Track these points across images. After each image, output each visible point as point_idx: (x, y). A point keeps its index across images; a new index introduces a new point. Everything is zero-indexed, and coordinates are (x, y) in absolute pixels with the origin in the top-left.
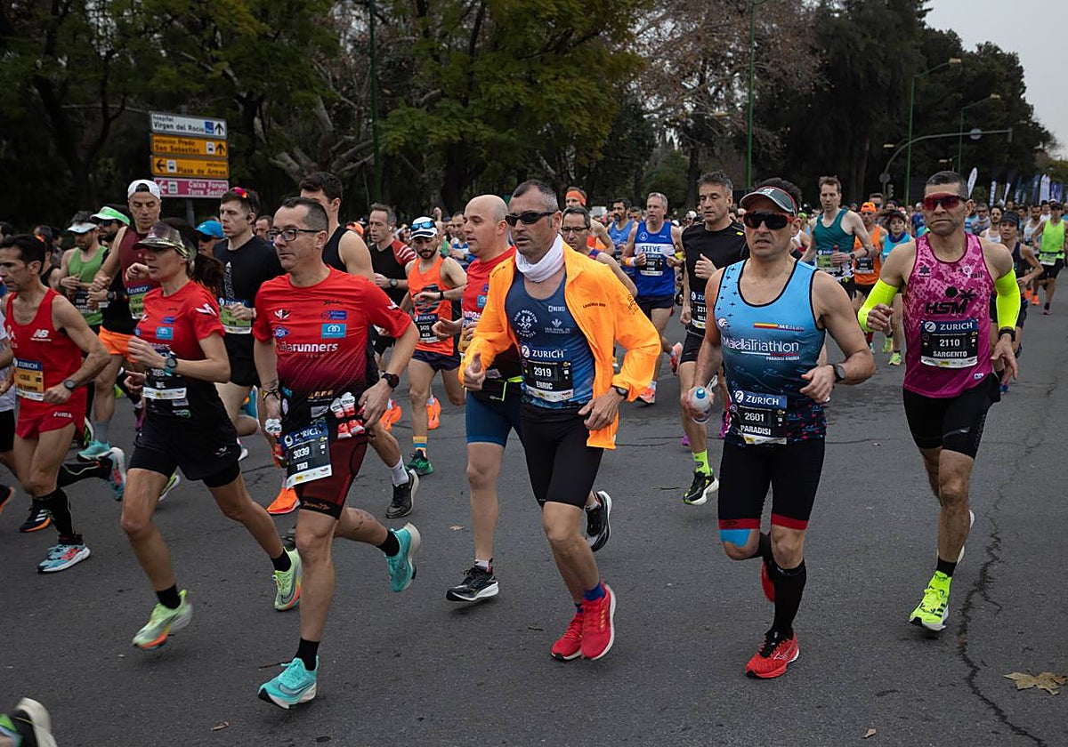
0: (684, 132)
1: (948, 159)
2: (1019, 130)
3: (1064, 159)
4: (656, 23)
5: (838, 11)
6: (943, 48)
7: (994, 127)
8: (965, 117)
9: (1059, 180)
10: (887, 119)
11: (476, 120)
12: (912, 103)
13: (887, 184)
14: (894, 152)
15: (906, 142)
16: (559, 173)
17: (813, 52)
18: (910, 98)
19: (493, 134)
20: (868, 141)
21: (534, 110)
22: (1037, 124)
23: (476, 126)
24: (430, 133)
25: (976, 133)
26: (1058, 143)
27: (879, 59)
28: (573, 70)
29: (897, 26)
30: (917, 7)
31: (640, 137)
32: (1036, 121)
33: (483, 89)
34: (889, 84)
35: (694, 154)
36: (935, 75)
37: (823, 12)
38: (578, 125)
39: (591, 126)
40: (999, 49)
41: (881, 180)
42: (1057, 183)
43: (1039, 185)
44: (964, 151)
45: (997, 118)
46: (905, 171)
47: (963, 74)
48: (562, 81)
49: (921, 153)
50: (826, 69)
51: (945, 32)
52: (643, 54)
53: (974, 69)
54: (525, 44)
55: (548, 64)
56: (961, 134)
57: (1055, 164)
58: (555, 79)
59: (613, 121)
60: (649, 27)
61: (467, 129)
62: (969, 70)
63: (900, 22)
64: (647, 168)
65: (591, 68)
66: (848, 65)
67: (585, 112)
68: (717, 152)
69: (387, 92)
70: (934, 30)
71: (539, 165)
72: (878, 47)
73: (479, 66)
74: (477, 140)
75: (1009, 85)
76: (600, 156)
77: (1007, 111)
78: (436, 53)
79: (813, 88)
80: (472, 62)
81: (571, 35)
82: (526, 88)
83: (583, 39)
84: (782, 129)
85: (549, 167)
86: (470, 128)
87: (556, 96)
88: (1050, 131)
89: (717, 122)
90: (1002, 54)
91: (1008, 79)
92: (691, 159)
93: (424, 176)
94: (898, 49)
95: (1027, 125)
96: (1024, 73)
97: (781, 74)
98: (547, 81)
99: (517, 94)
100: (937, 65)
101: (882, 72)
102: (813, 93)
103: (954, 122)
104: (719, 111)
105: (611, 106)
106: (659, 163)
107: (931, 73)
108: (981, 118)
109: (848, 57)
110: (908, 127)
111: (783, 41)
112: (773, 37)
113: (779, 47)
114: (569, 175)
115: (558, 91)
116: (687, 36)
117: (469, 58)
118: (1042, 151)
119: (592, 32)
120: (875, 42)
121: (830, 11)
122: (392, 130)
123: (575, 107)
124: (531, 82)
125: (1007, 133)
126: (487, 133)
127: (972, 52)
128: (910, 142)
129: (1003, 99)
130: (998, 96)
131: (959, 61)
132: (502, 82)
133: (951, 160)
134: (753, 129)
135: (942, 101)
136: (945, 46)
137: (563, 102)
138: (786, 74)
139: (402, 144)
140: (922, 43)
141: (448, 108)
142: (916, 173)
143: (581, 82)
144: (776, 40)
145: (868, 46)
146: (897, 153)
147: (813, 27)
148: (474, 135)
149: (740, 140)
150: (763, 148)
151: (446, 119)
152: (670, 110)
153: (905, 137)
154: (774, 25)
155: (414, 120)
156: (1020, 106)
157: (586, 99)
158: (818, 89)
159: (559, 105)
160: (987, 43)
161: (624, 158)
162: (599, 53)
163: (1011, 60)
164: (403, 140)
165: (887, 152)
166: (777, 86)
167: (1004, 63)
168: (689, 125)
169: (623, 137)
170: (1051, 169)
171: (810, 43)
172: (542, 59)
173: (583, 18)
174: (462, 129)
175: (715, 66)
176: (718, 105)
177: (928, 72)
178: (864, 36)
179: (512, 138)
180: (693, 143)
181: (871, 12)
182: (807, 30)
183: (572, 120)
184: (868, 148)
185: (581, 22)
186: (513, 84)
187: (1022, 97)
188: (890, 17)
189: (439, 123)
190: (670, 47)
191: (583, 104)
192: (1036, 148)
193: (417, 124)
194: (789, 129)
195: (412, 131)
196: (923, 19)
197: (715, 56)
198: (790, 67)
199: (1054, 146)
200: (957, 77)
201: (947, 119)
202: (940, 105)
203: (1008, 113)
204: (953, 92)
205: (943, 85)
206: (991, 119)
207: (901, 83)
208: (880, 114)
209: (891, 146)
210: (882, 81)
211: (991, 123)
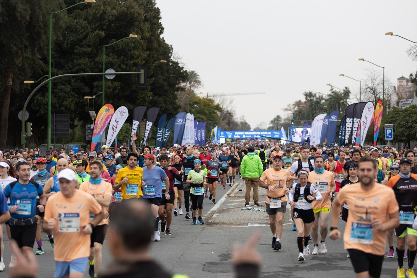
1: (92, 97)
2: (160, 69)
3: (206, 96)
8: (107, 55)
9: (203, 116)
12: (52, 38)
13: (26, 122)
14: (34, 88)
15: (47, 78)
22: (177, 63)
25: (110, 74)
32: (175, 61)
34: (28, 19)
41: (20, 117)
42: (201, 120)
43: (183, 123)
45: (138, 58)
47: (104, 13)
53: (115, 8)
57: (198, 101)
62: (109, 8)
75: (147, 25)
77: (147, 50)
91: (146, 20)
95: (167, 64)
96: (161, 15)
100: (75, 3)
101: (20, 7)
128: (50, 79)
129: (142, 38)
130: (136, 36)
133: (94, 97)
135: (85, 37)
153: (45, 73)
156: (159, 45)
165: (29, 88)
167: (142, 5)
184: (11, 82)
187: (161, 36)
192: (177, 86)
200: (98, 15)
201: (91, 56)
202: (84, 41)
203: (148, 52)
204: (95, 29)
205: (86, 22)
206: (132, 58)
207: (41, 18)
208: (21, 49)
209: (32, 82)
210: (21, 16)
211: (133, 62)
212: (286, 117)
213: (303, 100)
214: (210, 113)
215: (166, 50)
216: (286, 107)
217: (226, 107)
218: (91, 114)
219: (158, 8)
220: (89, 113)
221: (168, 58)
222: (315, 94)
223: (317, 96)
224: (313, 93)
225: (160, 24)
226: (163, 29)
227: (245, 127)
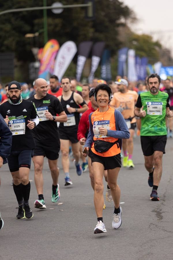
9: (143, 53)
25: (58, 7)
42: (142, 56)
44: (49, 25)
56: (45, 8)
118: (124, 25)
125: (87, 9)
170: (134, 43)
199: (135, 20)
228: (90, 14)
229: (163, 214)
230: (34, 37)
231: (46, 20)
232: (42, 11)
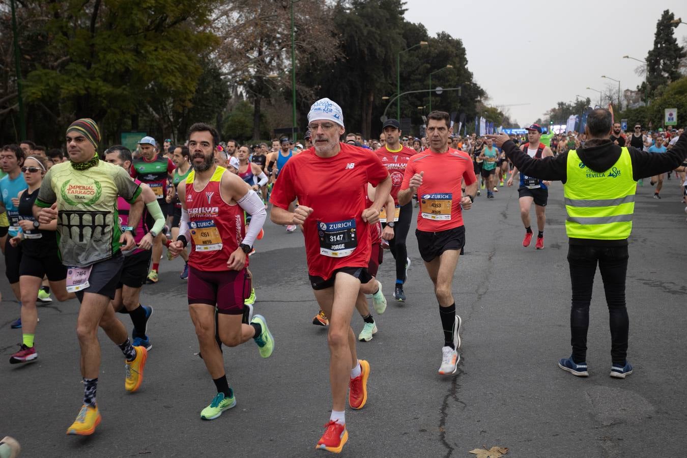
0: (249, 87)
1: (422, 106)
2: (466, 88)
3: (493, 106)
4: (226, 13)
5: (349, 9)
6: (416, 35)
7: (450, 86)
8: (432, 80)
9: (491, 120)
10: (383, 80)
11: (98, 79)
12: (399, 70)
14: (389, 102)
15: (397, 95)
16: (162, 116)
17: (334, 35)
18: (397, 67)
19: (111, 89)
20: (372, 95)
21: (141, 72)
22: (476, 84)
23: (97, 84)
24: (62, 88)
25: (439, 90)
26: (489, 96)
27: (376, 40)
28: (168, 45)
29: (387, 19)
30: (398, 8)
31: (219, 91)
32: (475, 82)
33: (101, 56)
34: (383, 57)
35: (257, 103)
36: (412, 52)
37: (339, 9)
38: (174, 83)
39: (183, 84)
40: (450, 37)
41: (382, 120)
42: (490, 122)
43: (479, 123)
44: (433, 101)
45: (452, 80)
46: (397, 114)
47: (430, 52)
48: (160, 51)
49: (407, 102)
50: (343, 47)
51: (417, 25)
52: (219, 34)
53: (436, 49)
54: (132, 26)
55: (149, 40)
56: (430, 90)
57: (488, 110)
58: (156, 50)
59: (199, 80)
60: (222, 16)
61: (90, 86)
62: (433, 49)
63: (388, 17)
64: (225, 113)
65: (181, 43)
66: (357, 45)
67: (178, 74)
68: (273, 101)
69: (27, 57)
70: (410, 23)
71: (147, 111)
72: (376, 33)
73: (98, 40)
74: (99, 93)
75: (457, 60)
76: (190, 105)
77: (457, 76)
78: (65, 30)
79: (335, 59)
80: (93, 37)
81: (166, 20)
82: (134, 57)
83: (174, 23)
84: (316, 87)
85: (154, 113)
86: (93, 85)
87: (156, 63)
88: (484, 89)
89: (272, 81)
90: (452, 39)
91: (456, 56)
92: (256, 107)
93: (60, 119)
94: (388, 35)
95: (469, 85)
96: (466, 52)
97: (313, 50)
98: (150, 52)
99: (127, 61)
100: (413, 45)
101: (379, 50)
102: (335, 63)
103: (425, 83)
104: (274, 74)
105: (197, 69)
106: (234, 109)
107: (409, 50)
108: (442, 80)
109: (357, 39)
110: (396, 86)
111: (313, 28)
112: (306, 25)
113: (311, 32)
114: (168, 117)
115: (157, 59)
116: (248, 23)
117: (90, 33)
118: (480, 101)
119: (181, 18)
120: (373, 29)
121: (344, 9)
122: (31, 86)
123: (170, 70)
124: (137, 52)
125: (457, 91)
126: (106, 88)
127: (434, 38)
128: (399, 95)
129: (455, 68)
130: (451, 66)
131: (426, 43)
132: (116, 52)
133: (425, 107)
134: (296, 87)
135: (417, 69)
136: (417, 33)
137: (162, 66)
138: (316, 49)
139: (39, 97)
140: (403, 31)
141: (75, 70)
142: (404, 116)
143: (175, 53)
144: (309, 26)
145: (369, 32)
146: (391, 102)
147: (332, 19)
148: (97, 90)
149: (288, 94)
150: (304, 99)
151: (73, 78)
152: (239, 73)
153: (395, 92)
154: (307, 17)
155: (48, 79)
156: (465, 73)
157: (178, 65)
158: (338, 60)
159: (159, 69)
160: (443, 32)
161: (207, 106)
162: (186, 33)
163: (458, 44)
164: (40, 94)
165: (385, 102)
166: (311, 57)
167: (454, 45)
168: (253, 83)
169: (206, 91)
170: (486, 113)
171: (331, 29)
172: (145, 37)
173: (174, 8)
174: (86, 85)
175: (269, 43)
176: (272, 70)
177: (407, 50)
178: (366, 26)
179: (125, 92)
180: (256, 96)
181: (369, 10)
182: (329, 20)
183: (169, 80)
184: (372, 99)
185: (172, 11)
186: (124, 53)
187: (466, 67)
188: (382, 14)
189: (69, 81)
190: (237, 30)
191: (175, 68)
192: (476, 99)
193: (51, 83)
194: (320, 87)
195: (48, 87)
196: (403, 16)
197: (268, 36)
198: (320, 45)
199: (486, 98)
200: (426, 54)
201: (421, 81)
202: (417, 71)
203: (458, 77)
204: (424, 63)
205: (418, 59)
206: (448, 81)
207: (391, 57)
208: (379, 77)
209: (387, 98)
210: (379, 56)
211: (448, 84)
212: (545, 119)
213: (557, 107)
214: (496, 118)
215: (469, 76)
216: (545, 112)
217: (506, 114)
218: (423, 118)
219: (464, 48)
220: (421, 118)
221: (470, 81)
222: (565, 104)
223: (567, 105)
224: (564, 102)
225: (465, 59)
226: (467, 61)
227: (517, 126)
228: (460, 95)
229: (507, 216)
230: (423, 109)
231: (430, 98)
232: (429, 92)
